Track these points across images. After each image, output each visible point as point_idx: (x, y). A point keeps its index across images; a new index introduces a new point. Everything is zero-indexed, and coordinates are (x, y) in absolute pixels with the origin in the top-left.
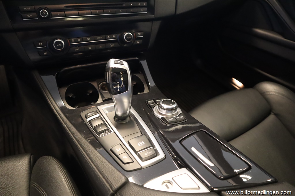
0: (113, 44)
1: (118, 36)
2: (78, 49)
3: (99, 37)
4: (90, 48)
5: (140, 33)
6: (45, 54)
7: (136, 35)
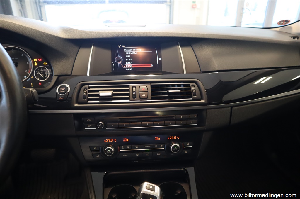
0: (160, 153)
1: (166, 145)
2: (126, 156)
3: (147, 146)
4: (137, 155)
5: (189, 144)
6: (98, 157)
7: (184, 145)
